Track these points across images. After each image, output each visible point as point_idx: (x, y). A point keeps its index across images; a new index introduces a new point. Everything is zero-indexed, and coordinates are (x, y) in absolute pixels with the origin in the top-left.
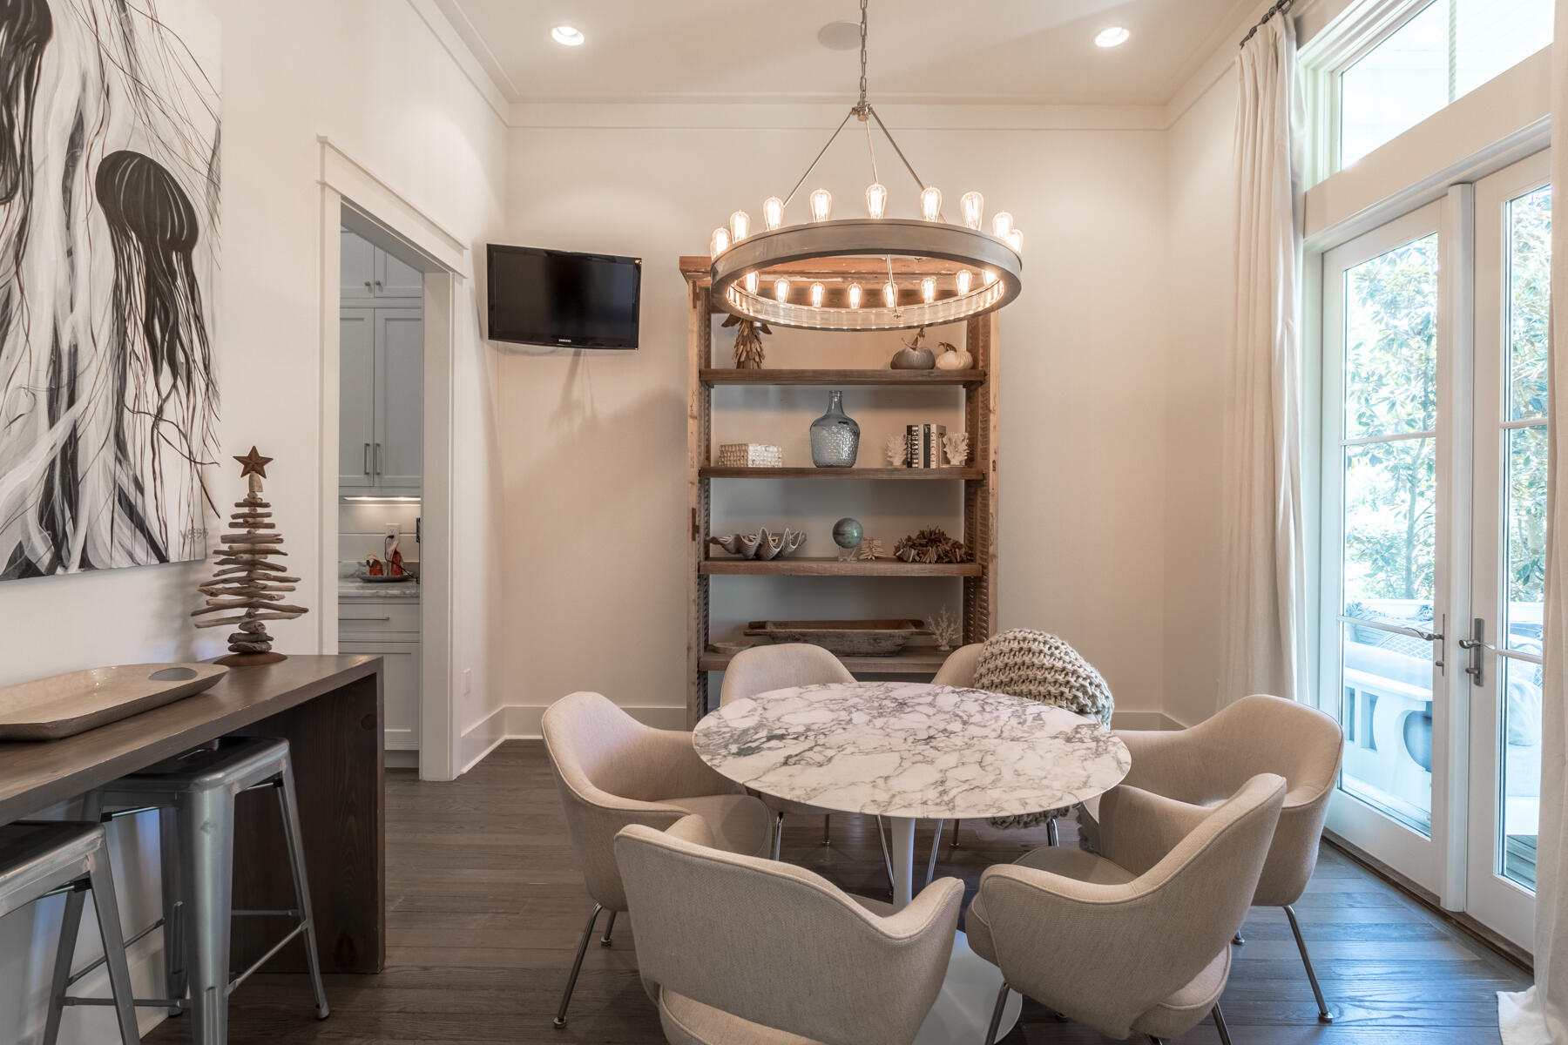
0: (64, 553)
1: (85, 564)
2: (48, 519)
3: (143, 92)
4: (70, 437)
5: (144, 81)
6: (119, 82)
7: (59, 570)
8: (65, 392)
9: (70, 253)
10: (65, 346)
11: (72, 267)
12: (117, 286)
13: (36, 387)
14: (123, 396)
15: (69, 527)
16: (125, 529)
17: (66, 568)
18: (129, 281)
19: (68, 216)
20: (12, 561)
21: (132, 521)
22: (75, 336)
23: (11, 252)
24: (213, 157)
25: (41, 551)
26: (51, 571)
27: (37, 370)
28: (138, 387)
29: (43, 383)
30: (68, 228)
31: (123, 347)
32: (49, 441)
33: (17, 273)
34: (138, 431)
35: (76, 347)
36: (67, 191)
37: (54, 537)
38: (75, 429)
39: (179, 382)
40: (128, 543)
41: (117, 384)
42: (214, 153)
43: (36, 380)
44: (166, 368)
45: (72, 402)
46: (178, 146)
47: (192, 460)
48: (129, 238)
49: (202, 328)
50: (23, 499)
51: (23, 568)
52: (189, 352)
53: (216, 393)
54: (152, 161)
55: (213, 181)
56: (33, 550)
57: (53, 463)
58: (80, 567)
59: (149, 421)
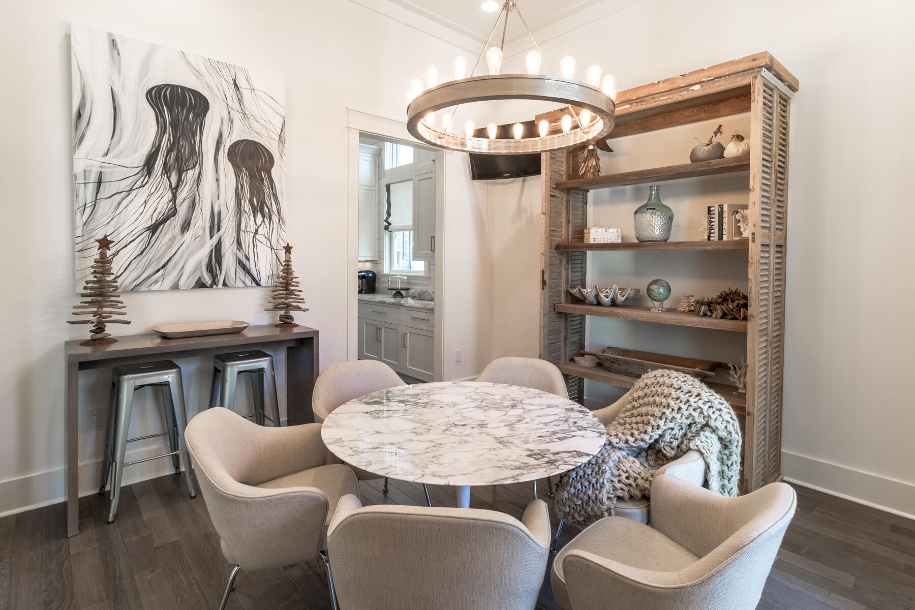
0: (216, 281)
1: (225, 284)
2: (210, 269)
3: (247, 117)
4: (218, 242)
5: (247, 112)
6: (236, 116)
7: (214, 286)
8: (216, 227)
9: (217, 180)
10: (216, 212)
11: (218, 185)
12: (237, 188)
13: (205, 226)
14: (240, 226)
15: (218, 272)
16: (241, 273)
17: (217, 286)
18: (242, 186)
19: (217, 168)
20: (197, 282)
21: (244, 270)
22: (219, 208)
23: (195, 184)
24: (281, 132)
25: (208, 279)
26: (211, 286)
27: (205, 221)
28: (246, 223)
29: (208, 225)
30: (217, 172)
31: (240, 209)
32: (210, 244)
33: (197, 190)
34: (247, 239)
35: (220, 212)
36: (216, 160)
37: (212, 275)
38: (220, 239)
39: (265, 219)
40: (243, 278)
41: (237, 222)
42: (282, 130)
43: (205, 224)
44: (259, 216)
45: (219, 230)
46: (264, 132)
47: (272, 248)
48: (242, 171)
49: (277, 198)
50: (201, 263)
51: (200, 285)
52: (270, 208)
53: (284, 222)
54: (252, 141)
55: (282, 140)
56: (204, 279)
57: (212, 251)
58: (223, 285)
59: (252, 235)
